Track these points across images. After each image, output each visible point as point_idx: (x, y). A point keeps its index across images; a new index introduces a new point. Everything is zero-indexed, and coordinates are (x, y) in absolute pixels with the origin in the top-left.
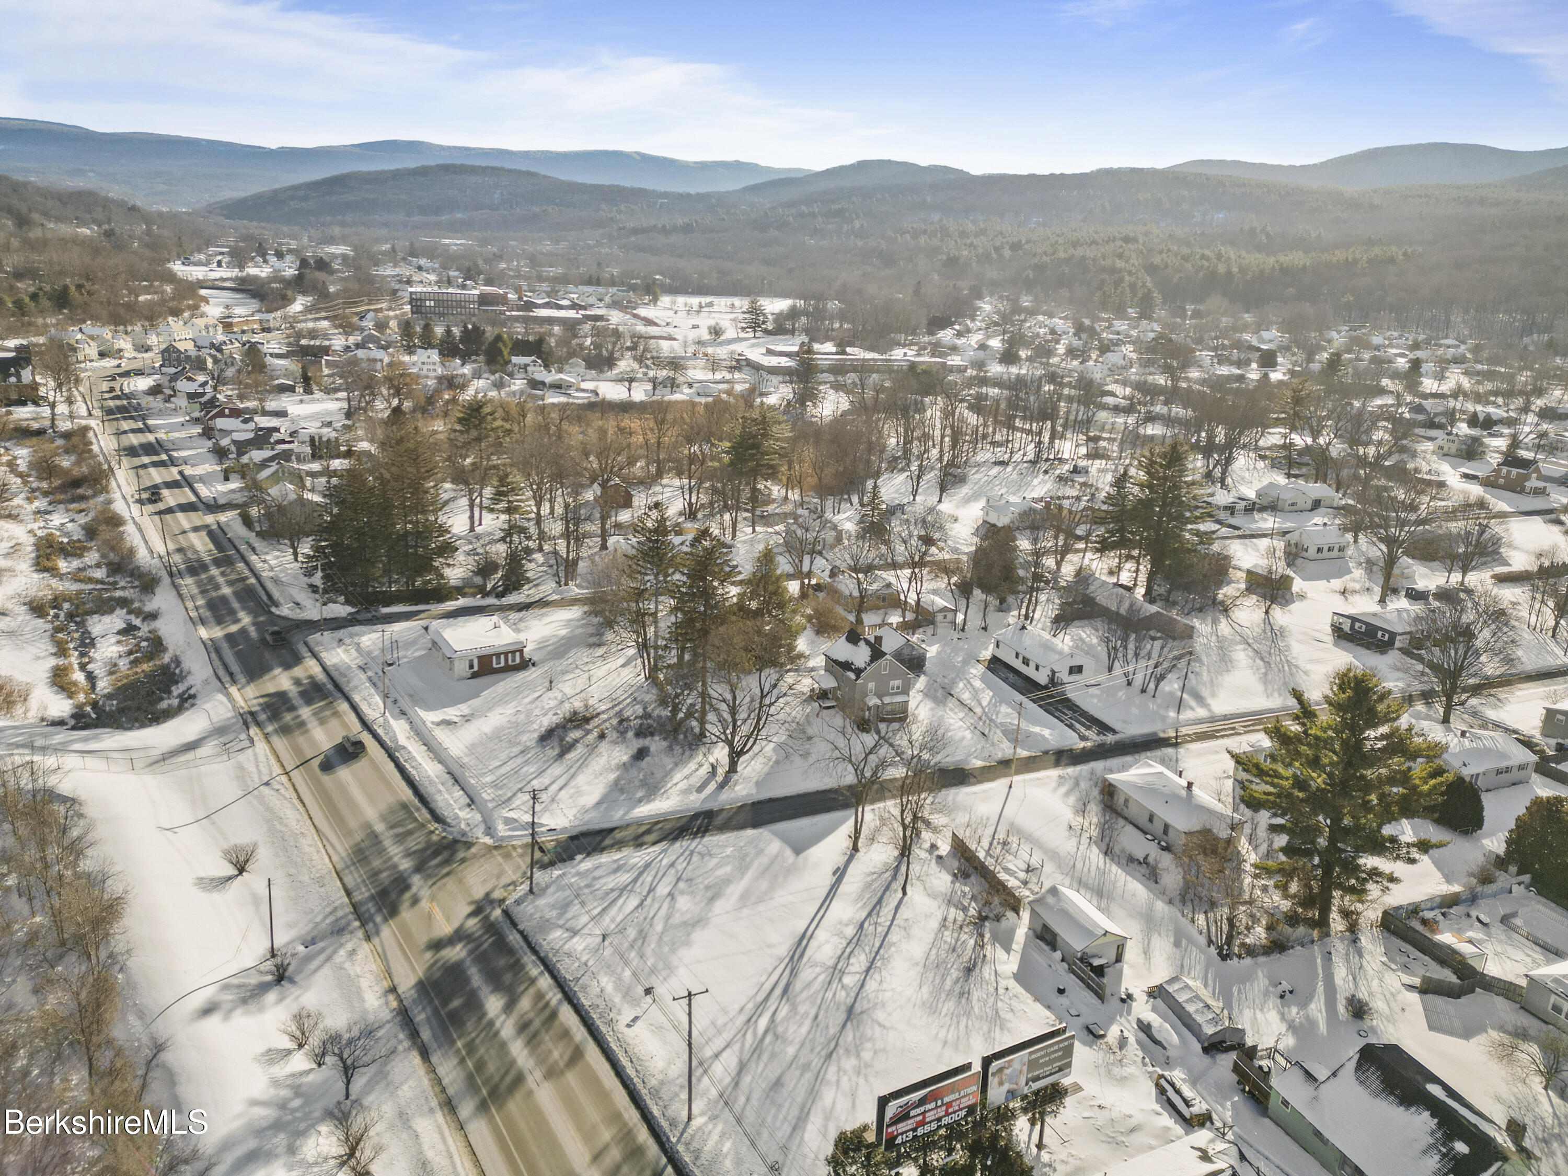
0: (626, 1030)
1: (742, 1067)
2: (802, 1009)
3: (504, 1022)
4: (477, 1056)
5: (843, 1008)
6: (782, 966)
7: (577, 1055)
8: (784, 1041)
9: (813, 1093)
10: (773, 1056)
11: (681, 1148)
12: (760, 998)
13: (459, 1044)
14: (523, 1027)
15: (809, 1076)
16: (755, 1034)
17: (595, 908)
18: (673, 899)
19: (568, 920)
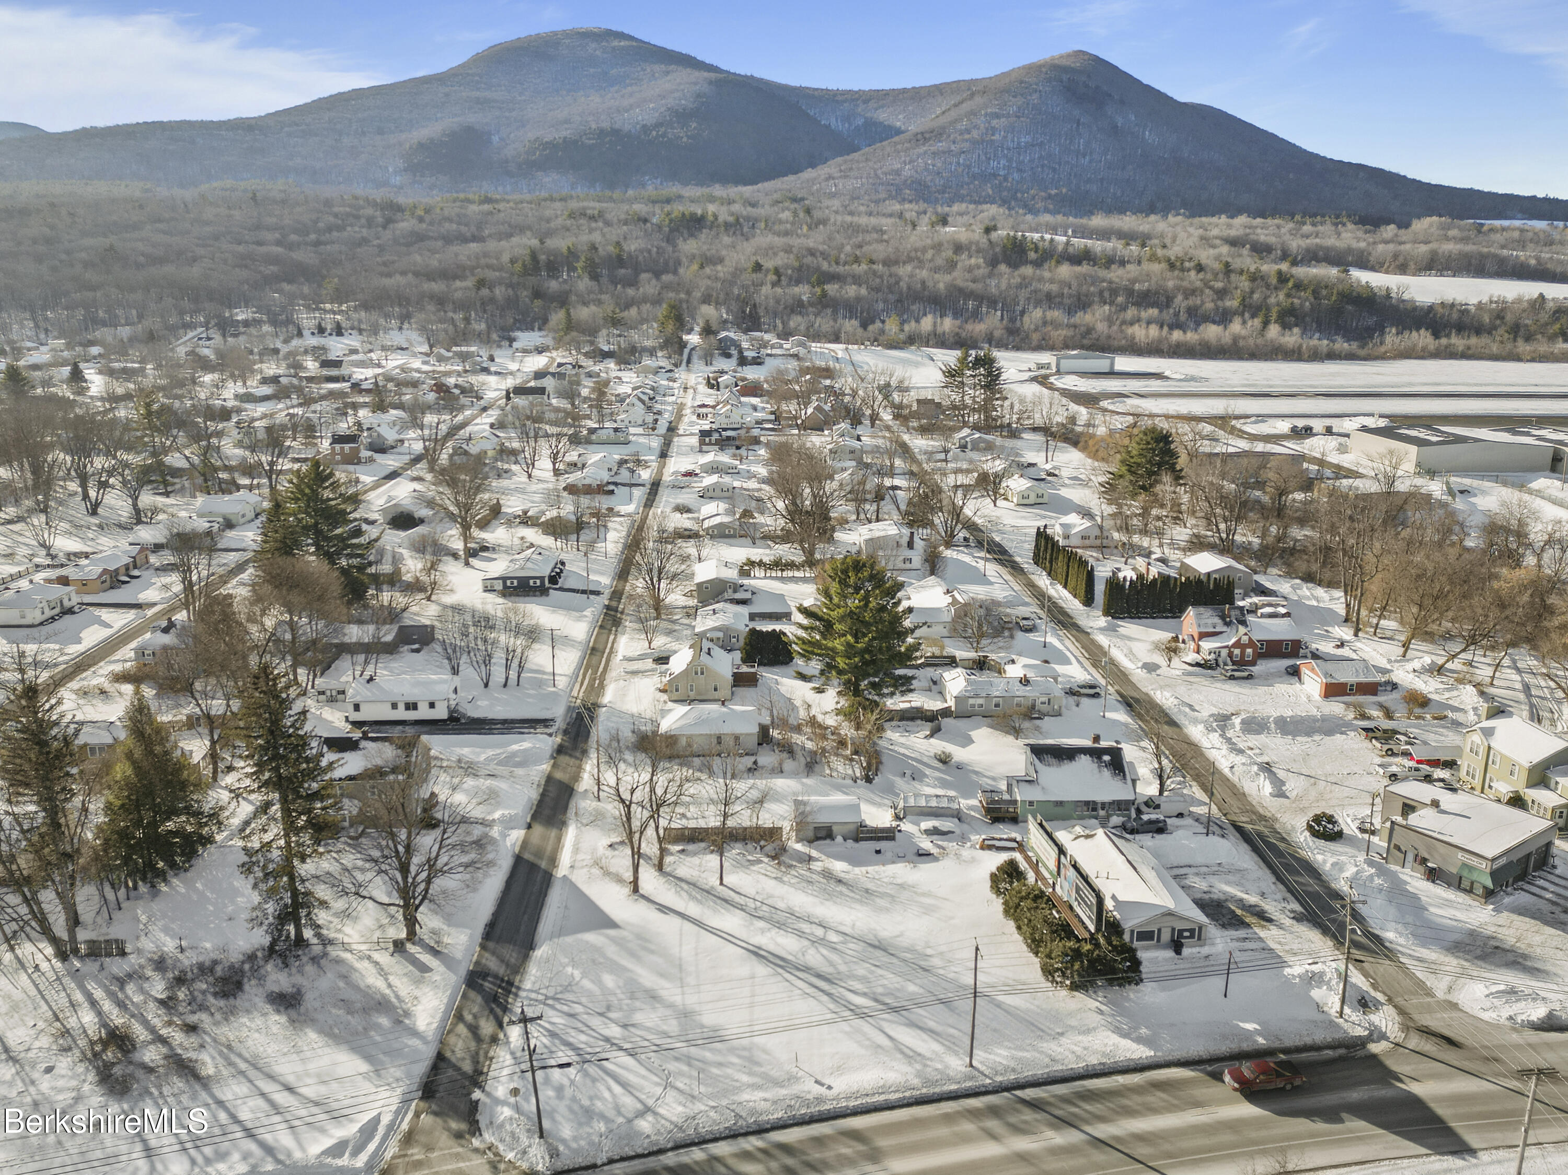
0: (834, 1091)
6: (787, 975)
7: (855, 1135)
11: (999, 1079)
17: (609, 1089)
18: (633, 1025)
19: (619, 1113)
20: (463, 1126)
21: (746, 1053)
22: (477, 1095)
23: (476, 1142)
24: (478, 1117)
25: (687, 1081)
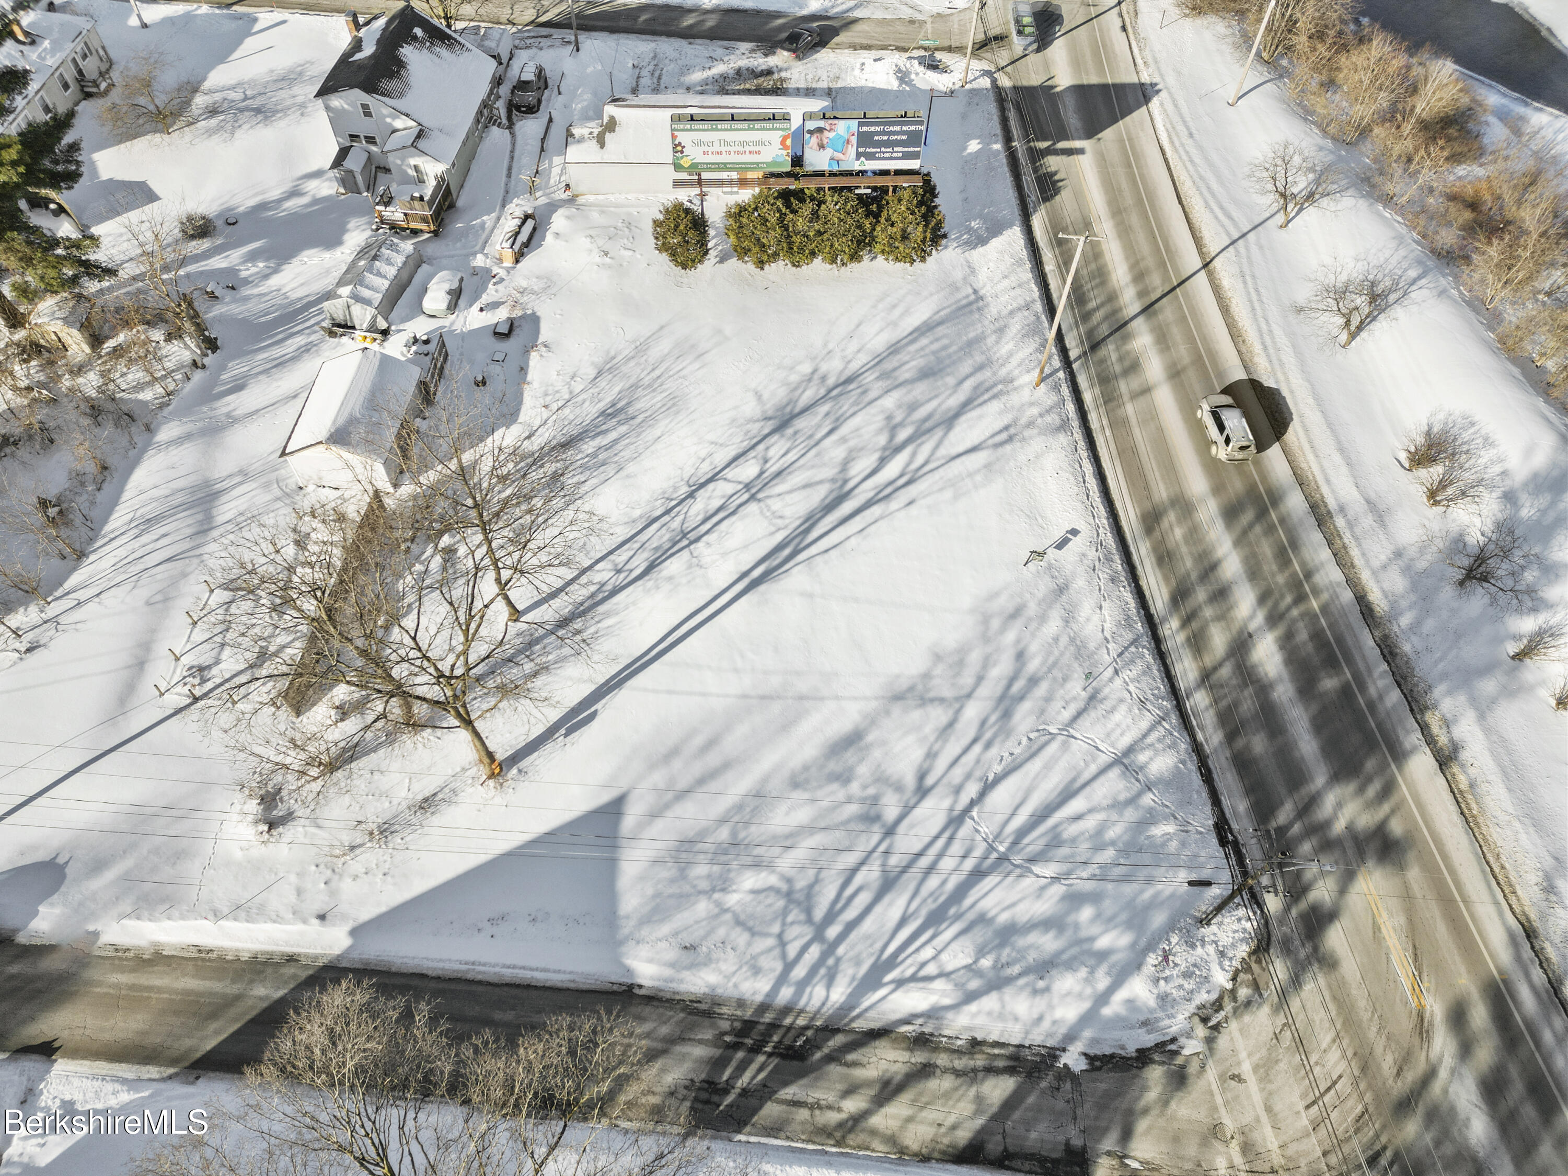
0: (1081, 526)
1: (950, 420)
2: (839, 453)
3: (1252, 617)
4: (1287, 574)
5: (789, 431)
6: (813, 550)
7: (1150, 520)
8: (889, 418)
9: (894, 349)
10: (913, 407)
12: (876, 510)
13: (1315, 604)
14: (1221, 594)
15: (888, 365)
16: (914, 455)
17: (1078, 818)
18: (922, 776)
19: (1132, 801)
20: (1155, 1074)
21: (995, 623)
22: (1072, 1059)
23: (1191, 1047)
24: (1131, 1049)
25: (1057, 704)
